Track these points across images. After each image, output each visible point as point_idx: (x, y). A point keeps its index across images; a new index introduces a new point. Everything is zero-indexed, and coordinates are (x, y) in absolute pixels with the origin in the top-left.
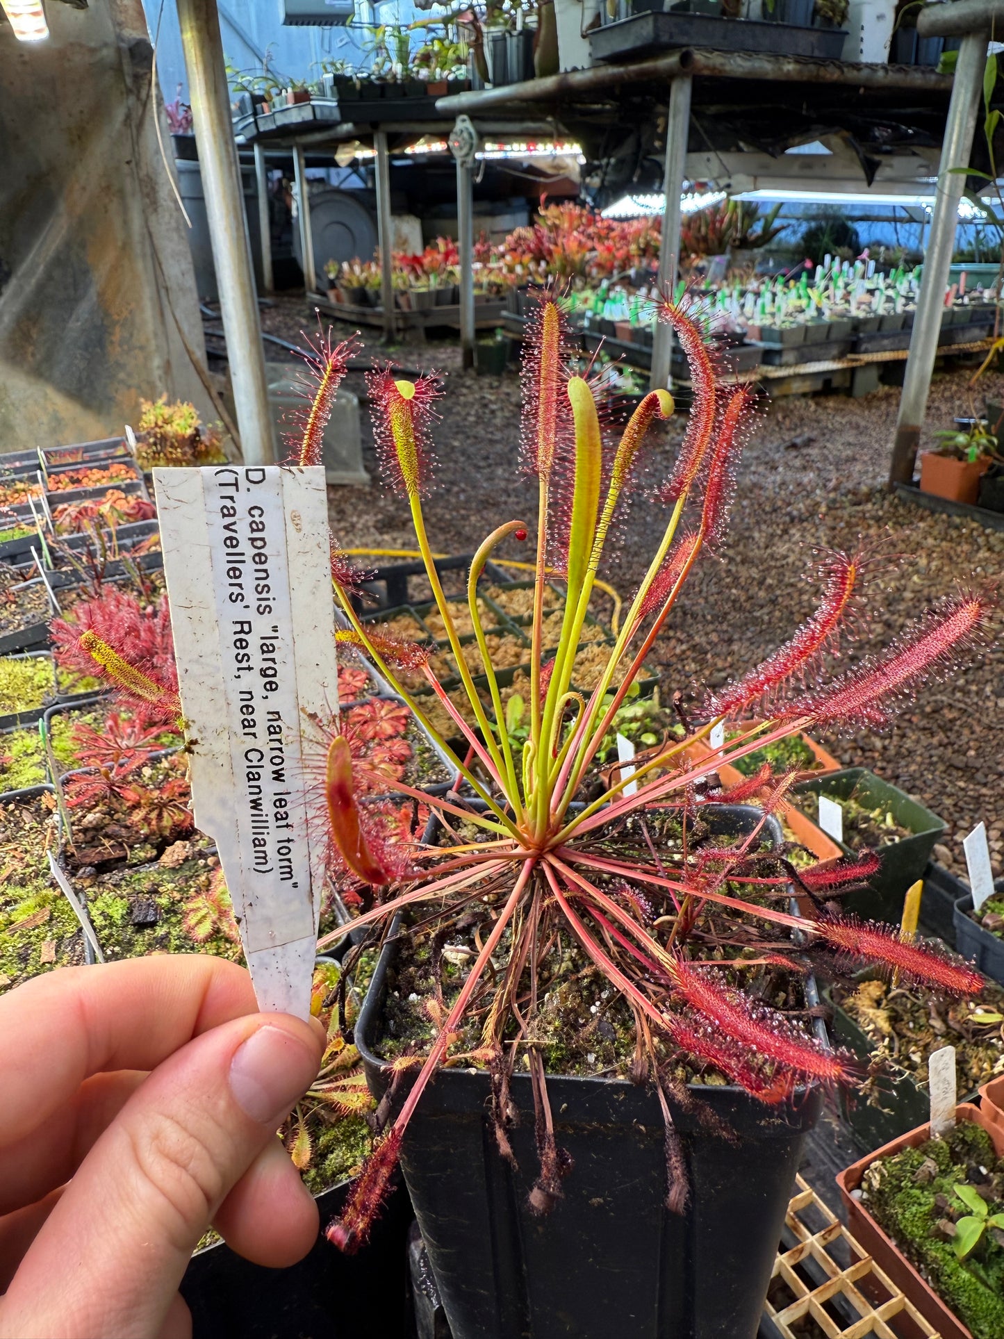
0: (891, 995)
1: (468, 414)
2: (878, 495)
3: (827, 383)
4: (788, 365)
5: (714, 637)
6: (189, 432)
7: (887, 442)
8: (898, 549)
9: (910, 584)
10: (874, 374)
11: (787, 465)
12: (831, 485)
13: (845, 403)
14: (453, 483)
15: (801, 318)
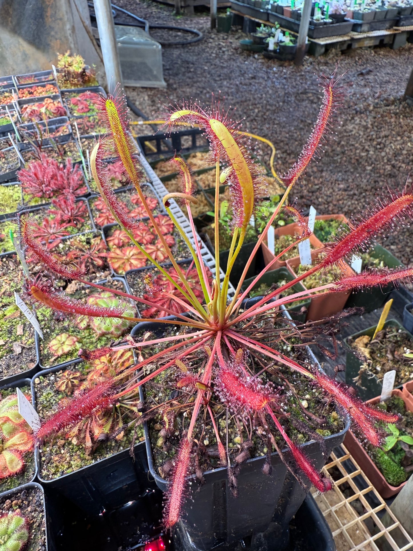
0: (372, 342)
1: (212, 53)
2: (398, 101)
3: (382, 41)
4: (364, 32)
5: (315, 169)
6: (80, 70)
7: (406, 73)
8: (403, 129)
9: (406, 148)
10: (405, 37)
11: (358, 84)
12: (377, 95)
13: (389, 52)
14: (204, 88)
15: (374, 7)
